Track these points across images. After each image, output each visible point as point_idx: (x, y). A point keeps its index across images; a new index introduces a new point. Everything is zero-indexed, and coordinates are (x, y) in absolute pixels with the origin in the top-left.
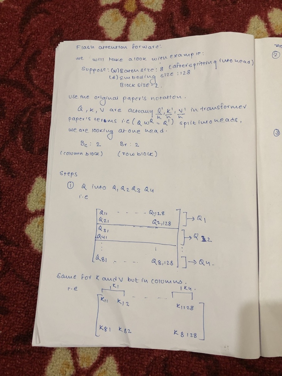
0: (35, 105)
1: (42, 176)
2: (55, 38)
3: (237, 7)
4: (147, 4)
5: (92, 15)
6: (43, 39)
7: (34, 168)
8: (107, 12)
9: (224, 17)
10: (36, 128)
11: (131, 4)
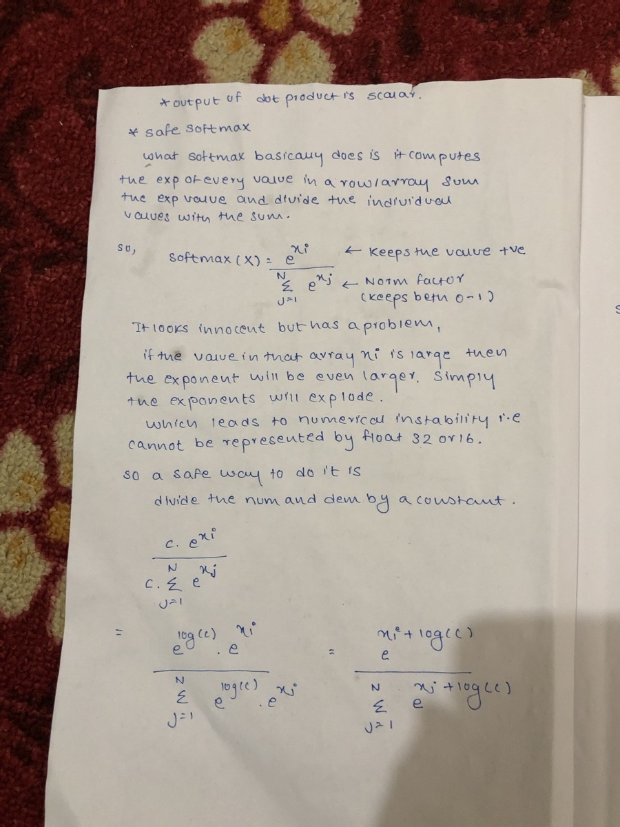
0: (18, 246)
1: (24, 430)
2: (79, 79)
3: (539, 44)
4: (318, 13)
5: (178, 29)
6: (50, 79)
7: (6, 408)
8: (214, 25)
9: (504, 68)
10: (16, 305)
11: (276, 9)
